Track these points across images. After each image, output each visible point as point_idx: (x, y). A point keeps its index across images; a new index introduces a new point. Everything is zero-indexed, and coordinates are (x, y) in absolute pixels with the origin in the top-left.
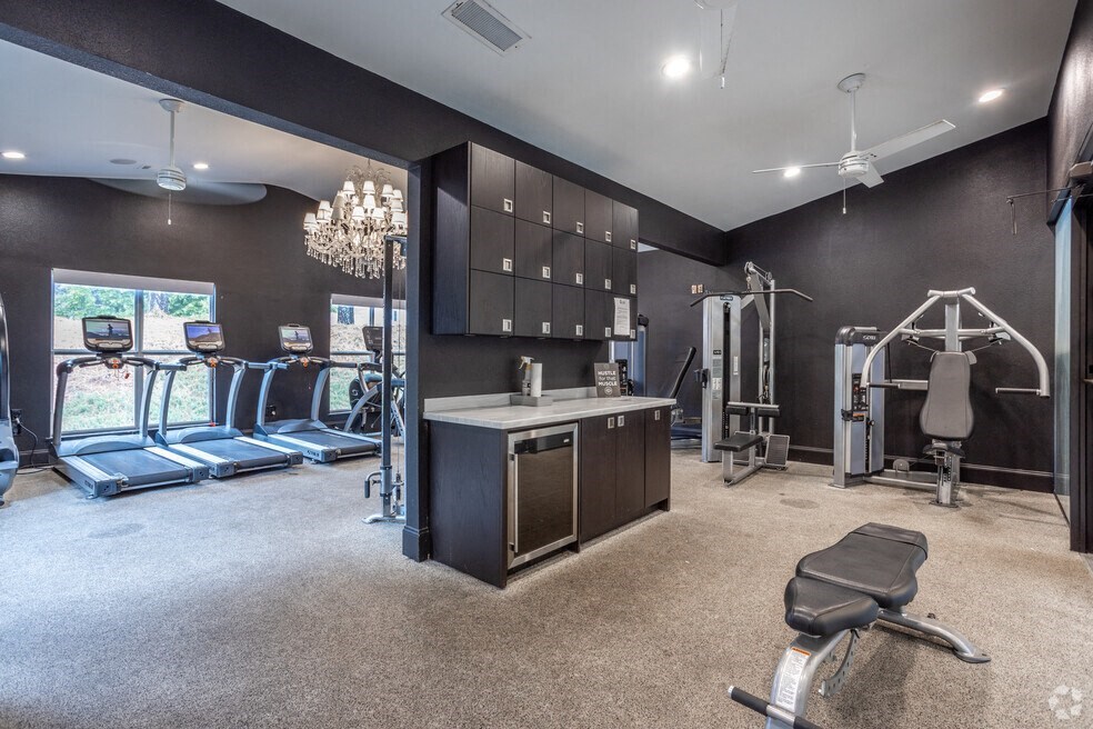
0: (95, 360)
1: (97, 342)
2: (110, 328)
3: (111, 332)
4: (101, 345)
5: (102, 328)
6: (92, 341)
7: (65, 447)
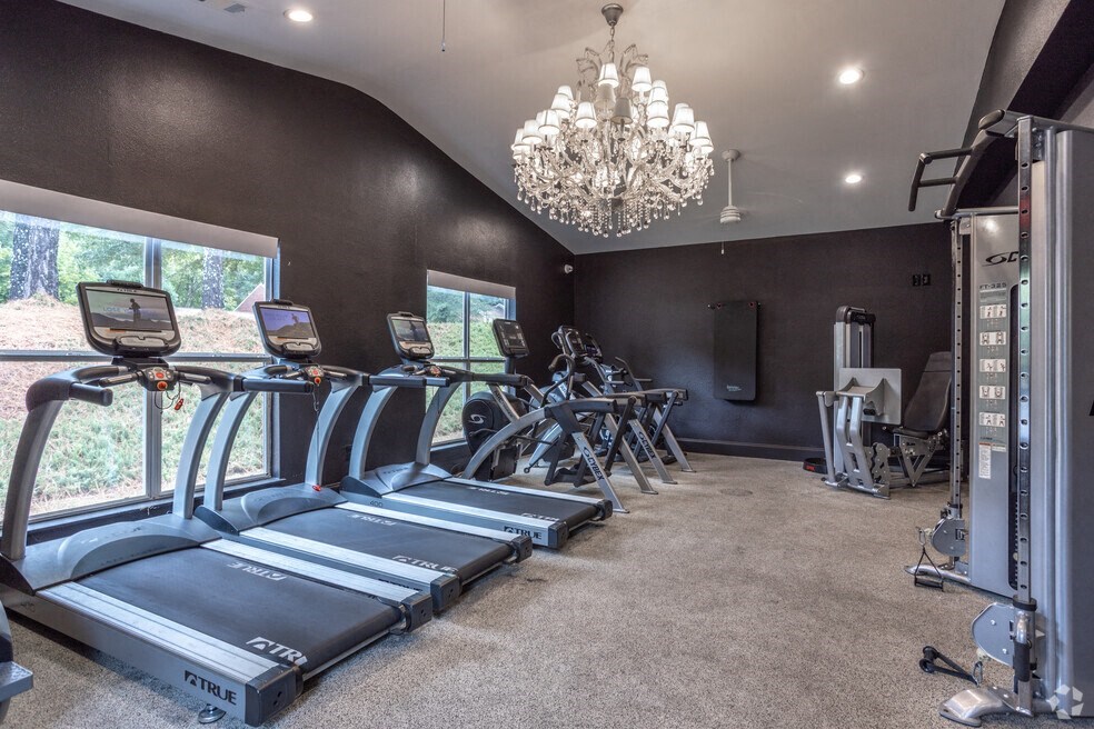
0: (116, 373)
1: (114, 335)
2: (135, 306)
3: (137, 315)
4: (124, 342)
5: (118, 306)
6: (103, 332)
7: (35, 559)
